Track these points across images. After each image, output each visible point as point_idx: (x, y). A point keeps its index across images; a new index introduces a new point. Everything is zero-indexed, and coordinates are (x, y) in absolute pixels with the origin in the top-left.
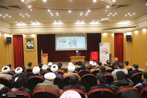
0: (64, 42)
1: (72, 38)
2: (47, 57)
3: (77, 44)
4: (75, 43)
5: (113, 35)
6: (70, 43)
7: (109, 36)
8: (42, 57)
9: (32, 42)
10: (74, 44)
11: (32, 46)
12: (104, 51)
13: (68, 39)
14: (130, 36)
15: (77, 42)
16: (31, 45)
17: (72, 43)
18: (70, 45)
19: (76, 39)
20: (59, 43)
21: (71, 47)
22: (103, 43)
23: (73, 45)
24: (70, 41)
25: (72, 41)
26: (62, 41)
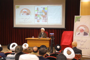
0: (28, 14)
3: (49, 17)
6: (36, 15)
10: (44, 17)
12: (82, 31)
15: (49, 14)
17: (40, 15)
18: (37, 19)
19: (46, 10)
20: (20, 15)
21: (38, 21)
22: (81, 17)
23: (42, 18)
24: (38, 12)
25: (40, 12)
26: (25, 12)
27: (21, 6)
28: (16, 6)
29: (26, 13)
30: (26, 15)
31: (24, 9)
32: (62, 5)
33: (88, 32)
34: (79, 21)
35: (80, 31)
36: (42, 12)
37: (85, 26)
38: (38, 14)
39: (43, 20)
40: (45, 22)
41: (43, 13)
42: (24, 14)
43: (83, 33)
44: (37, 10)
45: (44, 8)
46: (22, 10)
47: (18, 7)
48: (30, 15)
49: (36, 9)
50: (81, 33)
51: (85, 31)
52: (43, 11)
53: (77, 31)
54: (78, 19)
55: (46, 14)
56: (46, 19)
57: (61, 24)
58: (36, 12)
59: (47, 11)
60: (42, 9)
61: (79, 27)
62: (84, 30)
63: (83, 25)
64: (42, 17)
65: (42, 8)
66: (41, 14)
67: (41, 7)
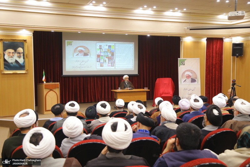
0: (86, 54)
1: (105, 45)
2: (58, 91)
3: (117, 59)
4: (111, 58)
5: (204, 41)
7: (197, 43)
8: (45, 91)
9: (20, 50)
11: (21, 61)
12: (188, 77)
13: (94, 46)
14: (241, 45)
15: (117, 54)
16: (16, 57)
17: (105, 56)
18: (100, 62)
19: (112, 48)
20: (73, 56)
21: (101, 66)
22: (186, 60)
23: (107, 61)
24: (101, 52)
25: (105, 52)
26: (81, 51)
27: (74, 41)
28: (66, 41)
29: (83, 54)
30: (83, 56)
31: (80, 47)
32: (133, 43)
33: (196, 78)
34: (184, 65)
35: (186, 77)
36: (106, 52)
37: (191, 71)
38: (101, 55)
39: (109, 63)
40: (112, 66)
41: (109, 54)
42: (80, 54)
43: (190, 79)
44: (100, 49)
45: (110, 46)
46: (77, 48)
47: (70, 44)
48: (88, 56)
49: (98, 47)
50: (187, 80)
51: (193, 77)
52: (108, 51)
53: (182, 78)
54: (182, 62)
55: (113, 55)
56: (113, 62)
57: (133, 69)
58: (98, 52)
59: (114, 50)
60: (107, 47)
61: (184, 73)
62: (191, 76)
63: (190, 70)
64: (107, 59)
65: (107, 45)
66: (106, 54)
67: (105, 44)
